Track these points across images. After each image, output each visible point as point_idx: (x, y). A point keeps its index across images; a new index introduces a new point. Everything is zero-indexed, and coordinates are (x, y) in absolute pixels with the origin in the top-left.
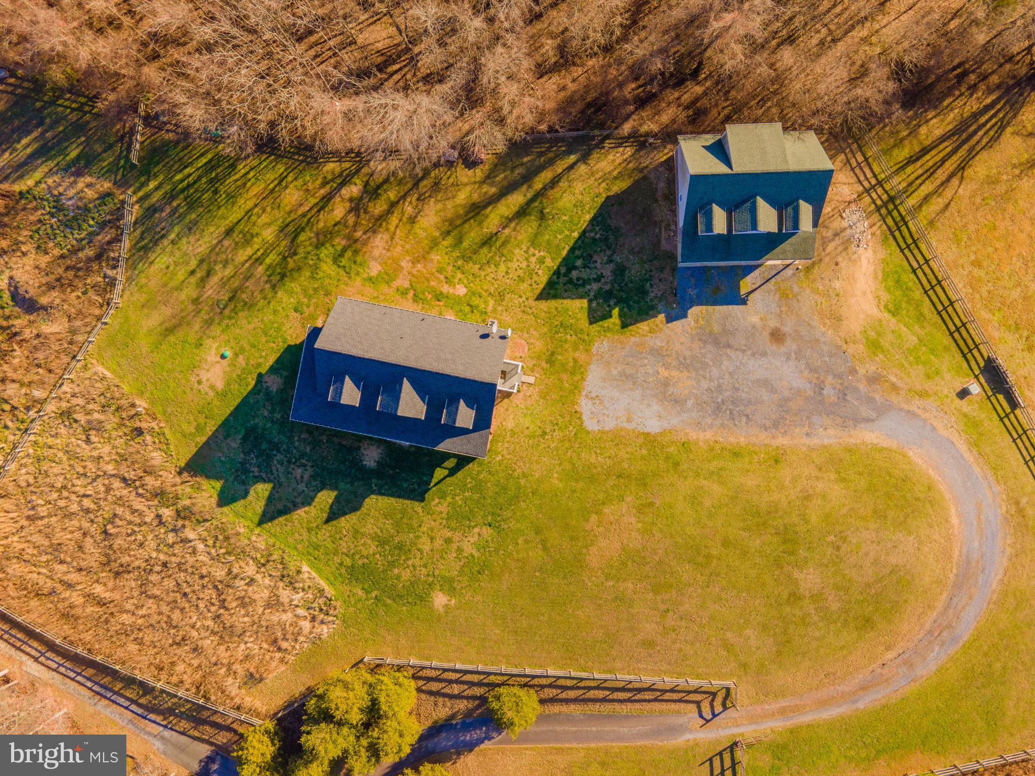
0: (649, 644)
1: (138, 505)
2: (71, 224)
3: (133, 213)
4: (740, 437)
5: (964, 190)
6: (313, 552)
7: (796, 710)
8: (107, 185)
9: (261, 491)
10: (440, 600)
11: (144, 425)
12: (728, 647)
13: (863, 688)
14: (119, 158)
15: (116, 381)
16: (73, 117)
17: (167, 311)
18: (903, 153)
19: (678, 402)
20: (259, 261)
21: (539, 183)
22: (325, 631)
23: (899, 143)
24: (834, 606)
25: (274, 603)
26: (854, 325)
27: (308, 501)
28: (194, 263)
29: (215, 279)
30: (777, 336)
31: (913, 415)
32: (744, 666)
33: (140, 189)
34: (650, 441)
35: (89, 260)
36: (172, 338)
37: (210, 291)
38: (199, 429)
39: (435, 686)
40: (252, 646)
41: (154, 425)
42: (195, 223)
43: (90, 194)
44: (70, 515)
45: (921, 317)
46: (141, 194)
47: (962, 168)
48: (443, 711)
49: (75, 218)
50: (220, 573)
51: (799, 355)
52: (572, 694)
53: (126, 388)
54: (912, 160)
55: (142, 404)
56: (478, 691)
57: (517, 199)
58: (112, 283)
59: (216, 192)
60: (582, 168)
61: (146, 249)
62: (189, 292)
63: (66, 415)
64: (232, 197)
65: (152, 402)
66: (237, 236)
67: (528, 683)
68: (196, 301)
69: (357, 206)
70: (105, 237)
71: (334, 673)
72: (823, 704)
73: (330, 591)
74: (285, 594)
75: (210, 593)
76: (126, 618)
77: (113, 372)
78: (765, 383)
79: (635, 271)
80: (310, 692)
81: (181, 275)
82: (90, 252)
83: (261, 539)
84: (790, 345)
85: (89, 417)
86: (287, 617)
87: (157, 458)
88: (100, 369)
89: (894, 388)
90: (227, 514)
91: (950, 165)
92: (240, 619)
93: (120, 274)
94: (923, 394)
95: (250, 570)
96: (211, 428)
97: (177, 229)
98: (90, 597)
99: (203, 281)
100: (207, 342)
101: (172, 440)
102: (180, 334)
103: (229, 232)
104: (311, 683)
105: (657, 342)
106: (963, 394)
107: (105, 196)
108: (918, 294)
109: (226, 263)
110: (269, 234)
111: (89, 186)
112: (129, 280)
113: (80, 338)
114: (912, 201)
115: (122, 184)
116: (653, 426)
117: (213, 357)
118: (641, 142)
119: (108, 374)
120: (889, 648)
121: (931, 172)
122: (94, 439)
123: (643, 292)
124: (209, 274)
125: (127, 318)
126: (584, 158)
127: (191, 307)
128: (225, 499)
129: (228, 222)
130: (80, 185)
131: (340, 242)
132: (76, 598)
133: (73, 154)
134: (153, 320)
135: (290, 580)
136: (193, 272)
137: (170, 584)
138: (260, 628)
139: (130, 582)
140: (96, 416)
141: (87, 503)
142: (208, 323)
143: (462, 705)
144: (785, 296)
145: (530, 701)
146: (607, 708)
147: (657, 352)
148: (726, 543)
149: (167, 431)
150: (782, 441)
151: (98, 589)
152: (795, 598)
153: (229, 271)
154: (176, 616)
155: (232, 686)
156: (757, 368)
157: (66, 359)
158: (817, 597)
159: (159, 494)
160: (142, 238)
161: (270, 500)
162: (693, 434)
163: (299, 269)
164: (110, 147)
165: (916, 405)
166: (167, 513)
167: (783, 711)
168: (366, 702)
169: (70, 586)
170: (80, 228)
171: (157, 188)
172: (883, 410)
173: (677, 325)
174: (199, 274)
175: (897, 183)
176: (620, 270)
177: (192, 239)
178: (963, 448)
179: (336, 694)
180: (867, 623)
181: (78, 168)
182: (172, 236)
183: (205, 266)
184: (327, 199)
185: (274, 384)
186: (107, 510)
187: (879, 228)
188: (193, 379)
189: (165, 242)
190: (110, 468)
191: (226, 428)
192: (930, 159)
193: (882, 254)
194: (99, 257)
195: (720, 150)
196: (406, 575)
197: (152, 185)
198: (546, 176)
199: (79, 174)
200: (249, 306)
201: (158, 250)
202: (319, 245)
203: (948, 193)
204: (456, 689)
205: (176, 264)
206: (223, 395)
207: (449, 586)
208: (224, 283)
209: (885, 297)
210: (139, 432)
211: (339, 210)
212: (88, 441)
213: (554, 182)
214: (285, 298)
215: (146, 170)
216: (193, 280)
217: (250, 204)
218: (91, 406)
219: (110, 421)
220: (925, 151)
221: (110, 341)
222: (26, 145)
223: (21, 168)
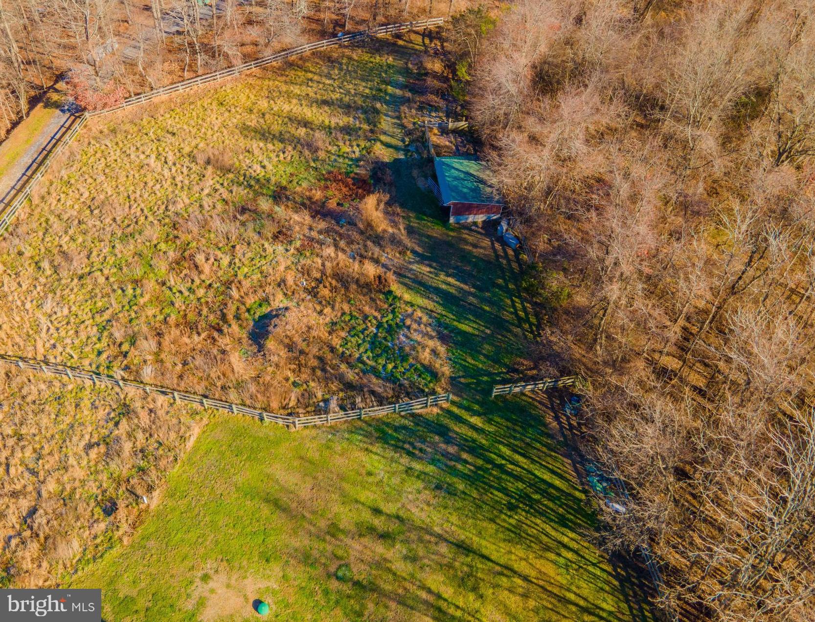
8: (446, 370)
11: (122, 513)
14: (489, 374)
15: (183, 456)
16: (507, 316)
17: (305, 492)
28: (390, 508)
29: (380, 549)
33: (460, 406)
35: (341, 378)
36: (266, 510)
37: (356, 547)
41: (124, 527)
42: (451, 492)
43: (426, 356)
46: (455, 410)
49: (386, 350)
53: (175, 471)
55: (154, 501)
59: (512, 508)
61: (383, 438)
62: (347, 517)
63: (126, 410)
64: (517, 535)
65: (159, 515)
66: (462, 562)
68: (334, 530)
77: (195, 449)
81: (366, 496)
82: (351, 375)
85: (124, 437)
88: (196, 431)
93: (336, 416)
97: (430, 469)
100: (276, 568)
101: (101, 564)
102: (278, 520)
103: (463, 548)
109: (413, 559)
111: (434, 352)
112: (333, 430)
113: (233, 396)
119: (190, 444)
122: (93, 453)
124: (384, 536)
125: (277, 443)
127: (323, 524)
129: (476, 541)
130: (431, 343)
133: (464, 327)
136: (377, 511)
140: (127, 446)
142: (306, 559)
149: (116, 551)
153: (401, 567)
157: (200, 389)
160: (396, 429)
164: (497, 361)
170: (376, 357)
171: (473, 427)
174: (378, 522)
177: (427, 495)
181: (446, 334)
182: (417, 466)
183: (394, 527)
188: (209, 566)
189: (405, 460)
194: (349, 386)
197: (475, 420)
199: (443, 338)
201: (390, 453)
205: (379, 484)
208: (381, 564)
210: (110, 509)
212: (89, 446)
216: (367, 516)
217: (521, 567)
218: (140, 436)
219: (121, 467)
221: (238, 434)
222: (448, 282)
223: (419, 285)
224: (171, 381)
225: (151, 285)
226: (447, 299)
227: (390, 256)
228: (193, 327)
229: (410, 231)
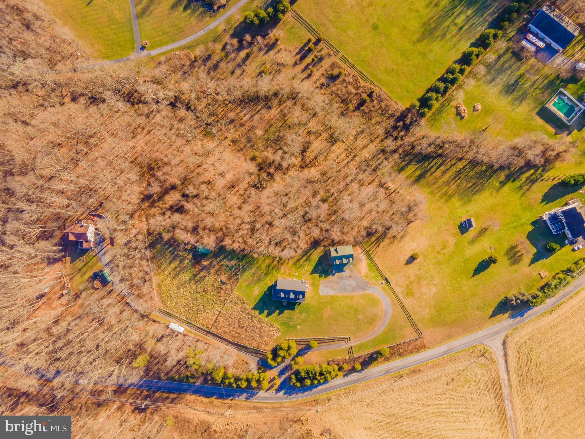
0: (335, 331)
1: (245, 316)
2: (231, 269)
3: (241, 266)
4: (346, 294)
5: (379, 249)
6: (276, 321)
7: (362, 339)
8: (236, 262)
9: (266, 312)
10: (298, 327)
11: (245, 302)
12: (348, 330)
13: (372, 334)
14: (238, 257)
15: (239, 295)
17: (248, 282)
18: (368, 244)
19: (335, 289)
20: (263, 272)
21: (308, 254)
22: (279, 334)
23: (368, 242)
24: (365, 321)
25: (269, 330)
26: (363, 274)
27: (274, 312)
28: (252, 274)
29: (255, 276)
30: (350, 277)
31: (374, 288)
32: (352, 333)
33: (241, 262)
34: (331, 296)
35: (234, 275)
37: (255, 278)
38: (255, 302)
39: (299, 343)
40: (266, 338)
41: (247, 302)
42: (251, 267)
43: (234, 264)
44: (232, 318)
45: (374, 271)
47: (378, 245)
48: (300, 347)
50: (260, 326)
51: (355, 280)
52: (323, 341)
53: (241, 296)
54: (370, 245)
55: (244, 298)
56: (306, 343)
57: (305, 258)
58: (238, 278)
59: (254, 262)
60: (315, 251)
61: (243, 272)
62: (251, 278)
63: (231, 301)
64: (257, 263)
65: (246, 298)
67: (315, 340)
69: (278, 262)
70: (237, 270)
71: (282, 341)
72: (366, 338)
73: (279, 327)
74: (271, 329)
75: (258, 330)
76: (243, 336)
77: (239, 293)
78: (349, 285)
79: (326, 268)
80: (277, 346)
81: (249, 276)
82: (234, 273)
83: (267, 320)
84: (353, 278)
86: (272, 333)
87: (248, 307)
88: (237, 293)
89: (371, 284)
90: (260, 316)
91: (376, 245)
92: (263, 334)
94: (376, 284)
95: (265, 325)
96: (257, 301)
98: (236, 332)
99: (253, 277)
100: (255, 287)
102: (250, 286)
103: (257, 268)
104: (277, 344)
105: (331, 280)
106: (382, 283)
107: (235, 264)
108: (373, 267)
109: (257, 273)
110: (264, 268)
112: (241, 278)
113: (233, 288)
114: (371, 252)
115: (238, 262)
116: (332, 294)
117: (256, 289)
118: (325, 246)
120: (375, 327)
121: (374, 247)
123: (327, 271)
125: (241, 284)
126: (315, 250)
127: (252, 281)
128: (260, 313)
130: (231, 263)
131: (276, 268)
132: (234, 333)
133: (230, 258)
134: (245, 284)
135: (272, 326)
137: (251, 329)
138: (267, 335)
139: (244, 329)
140: (236, 301)
141: (236, 316)
142: (255, 284)
143: (304, 346)
144: (351, 270)
145: (316, 343)
146: (329, 343)
147: (331, 281)
148: (346, 312)
149: (249, 303)
150: (353, 294)
151: (238, 331)
152: (358, 320)
153: (258, 275)
154: (252, 334)
155: (263, 346)
156: (348, 282)
157: (231, 292)
158: (362, 320)
159: (248, 314)
161: (268, 313)
162: (338, 295)
163: (270, 273)
164: (236, 256)
165: (374, 286)
166: (250, 317)
167: (359, 340)
168: (288, 346)
169: (233, 331)
171: (245, 262)
172: (369, 287)
173: (334, 277)
175: (368, 249)
176: (323, 268)
177: (251, 270)
178: (383, 292)
179: (283, 345)
180: (371, 323)
181: (231, 260)
182: (248, 270)
183: (254, 274)
184: (273, 261)
185: (267, 293)
186: (239, 317)
187: (366, 257)
188: (253, 293)
190: (239, 310)
191: (259, 301)
192: (373, 244)
193: (367, 261)
195: (336, 250)
196: (292, 323)
198: (309, 253)
200: (262, 280)
201: (245, 272)
202: (273, 269)
203: (377, 250)
204: (302, 343)
205: (249, 274)
206: (258, 296)
207: (300, 324)
208: (257, 277)
209: (368, 268)
210: (244, 303)
211: (275, 263)
212: (235, 305)
213: (311, 254)
214: (268, 278)
215: (242, 260)
217: (260, 263)
219: (239, 302)
220: (372, 243)
221: (238, 288)
222: (222, 257)
223: (221, 261)
224: (228, 296)
225: (210, 297)
226: (225, 258)
227: (214, 263)
228: (220, 292)
229: (210, 258)
